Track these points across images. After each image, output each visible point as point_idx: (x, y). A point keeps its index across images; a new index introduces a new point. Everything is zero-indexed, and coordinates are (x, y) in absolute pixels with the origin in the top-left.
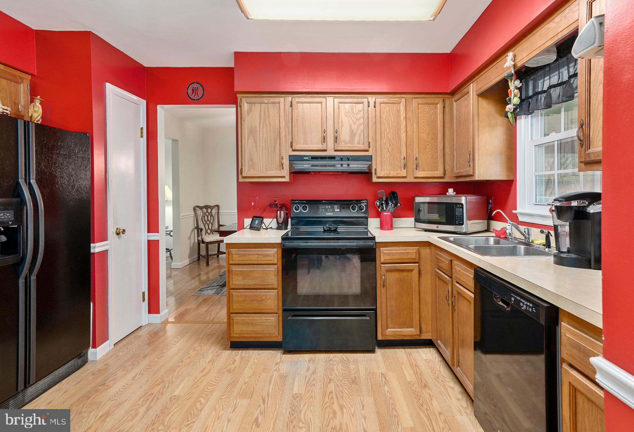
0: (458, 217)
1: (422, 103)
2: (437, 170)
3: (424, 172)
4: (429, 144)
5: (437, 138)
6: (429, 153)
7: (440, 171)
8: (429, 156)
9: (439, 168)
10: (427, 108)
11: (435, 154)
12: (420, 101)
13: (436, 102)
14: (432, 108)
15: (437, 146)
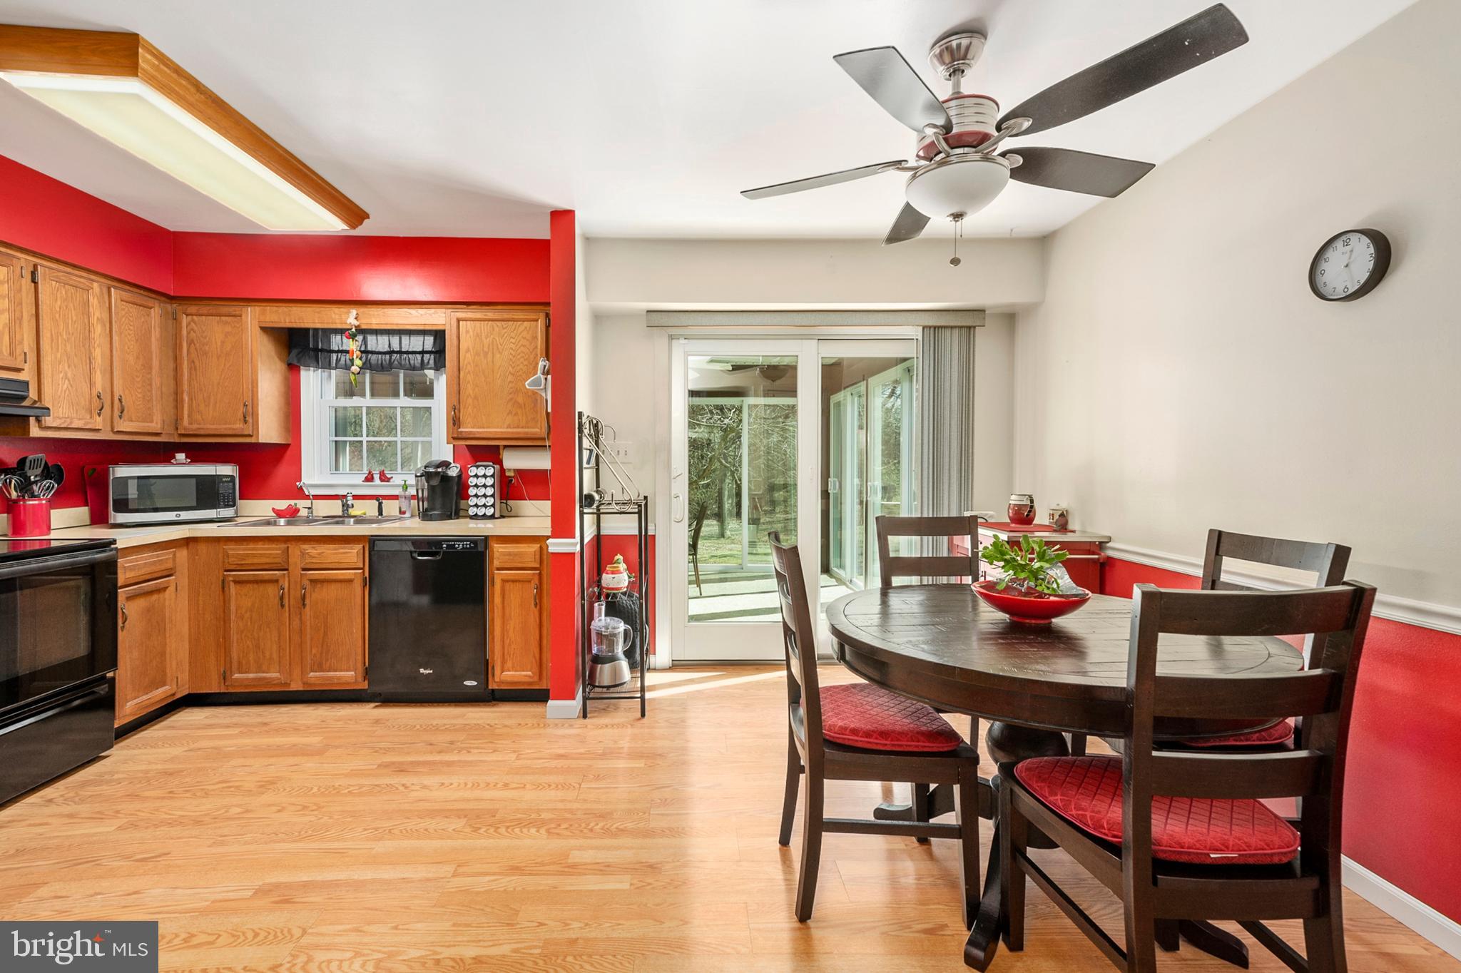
0: (224, 496)
1: (126, 299)
2: (152, 422)
3: (131, 424)
4: (138, 374)
5: (151, 368)
6: (139, 391)
7: (157, 423)
8: (139, 396)
9: (155, 418)
10: (134, 310)
11: (149, 394)
12: (125, 295)
13: (151, 305)
14: (142, 312)
15: (150, 379)
